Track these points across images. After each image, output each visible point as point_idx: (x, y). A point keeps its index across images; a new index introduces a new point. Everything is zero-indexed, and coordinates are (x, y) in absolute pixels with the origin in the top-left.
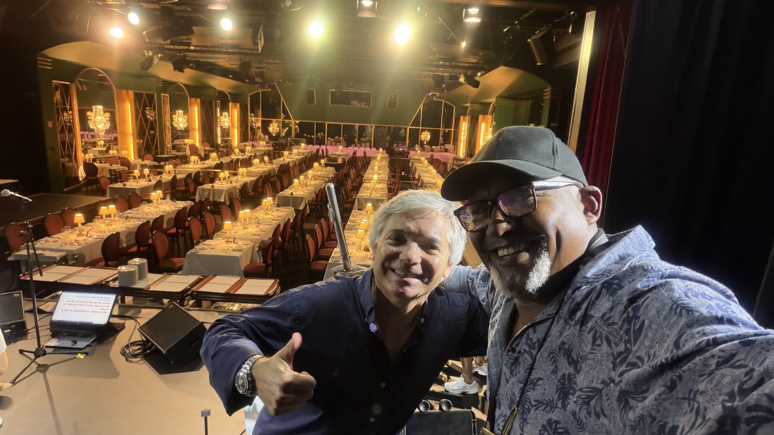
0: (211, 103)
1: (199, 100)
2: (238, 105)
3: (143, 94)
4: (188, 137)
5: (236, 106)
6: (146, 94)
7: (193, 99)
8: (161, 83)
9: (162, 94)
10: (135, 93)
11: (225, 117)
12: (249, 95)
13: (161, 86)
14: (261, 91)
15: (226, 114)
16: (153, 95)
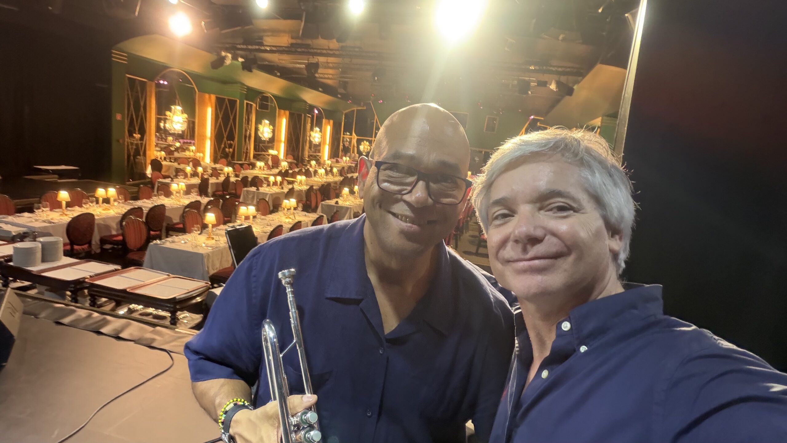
1: (287, 113)
2: (331, 122)
3: (225, 99)
5: (329, 123)
6: (228, 100)
7: (282, 111)
9: (245, 102)
10: (217, 98)
11: (316, 132)
12: (344, 112)
13: (245, 92)
14: (355, 109)
15: (317, 129)
16: (236, 101)
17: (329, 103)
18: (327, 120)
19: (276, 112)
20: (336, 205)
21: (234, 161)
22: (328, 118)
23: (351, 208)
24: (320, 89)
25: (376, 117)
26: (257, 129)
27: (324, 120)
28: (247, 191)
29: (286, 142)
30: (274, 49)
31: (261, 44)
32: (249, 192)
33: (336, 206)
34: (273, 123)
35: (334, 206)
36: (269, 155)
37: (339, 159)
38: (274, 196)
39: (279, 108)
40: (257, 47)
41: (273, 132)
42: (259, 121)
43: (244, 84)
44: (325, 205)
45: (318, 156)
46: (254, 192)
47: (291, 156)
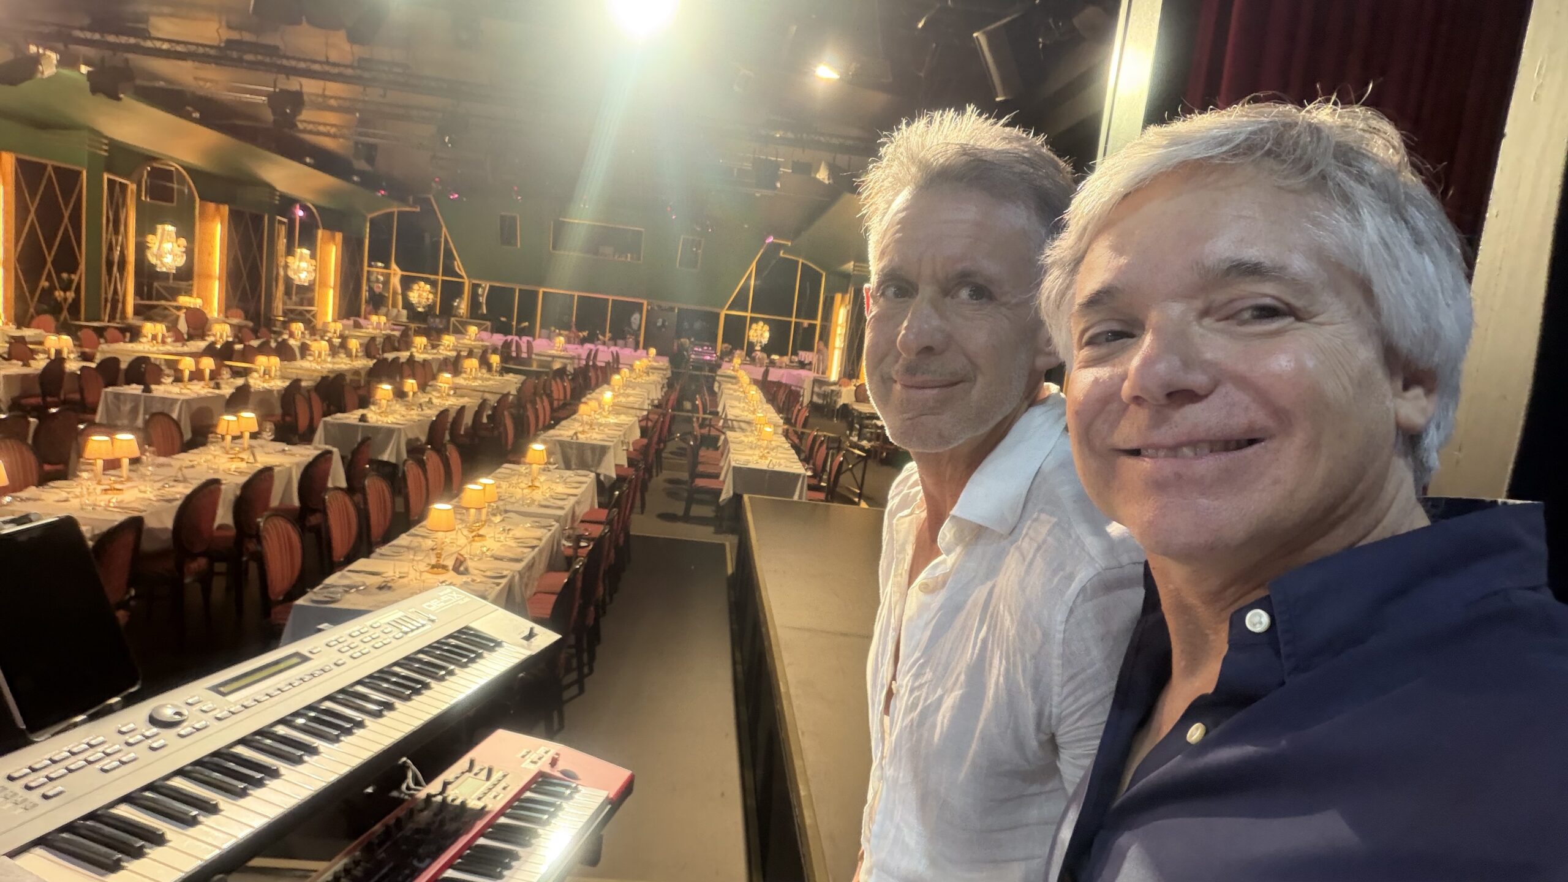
0: (257, 220)
1: (225, 209)
2: (339, 236)
3: (45, 167)
4: (188, 293)
5: (333, 238)
6: (57, 169)
7: (212, 206)
8: (106, 148)
9: (106, 176)
10: (20, 163)
11: (301, 259)
12: (370, 216)
13: (106, 154)
14: (395, 210)
15: (306, 252)
16: (79, 173)
17: (331, 194)
18: (328, 233)
19: (194, 208)
20: (361, 424)
21: (79, 319)
22: (331, 227)
23: (399, 429)
24: (308, 160)
25: (444, 229)
26: (141, 248)
27: (320, 233)
28: (117, 396)
29: (224, 279)
30: (179, 48)
31: (145, 35)
32: (122, 397)
33: (363, 427)
34: (187, 230)
35: (357, 426)
36: (179, 308)
37: (362, 321)
38: (195, 407)
39: (202, 198)
40: (132, 41)
41: (189, 252)
42: (146, 226)
43: (99, 134)
44: (333, 425)
45: (308, 312)
46: (138, 396)
47: (240, 312)
